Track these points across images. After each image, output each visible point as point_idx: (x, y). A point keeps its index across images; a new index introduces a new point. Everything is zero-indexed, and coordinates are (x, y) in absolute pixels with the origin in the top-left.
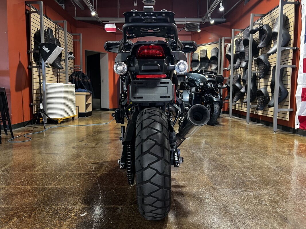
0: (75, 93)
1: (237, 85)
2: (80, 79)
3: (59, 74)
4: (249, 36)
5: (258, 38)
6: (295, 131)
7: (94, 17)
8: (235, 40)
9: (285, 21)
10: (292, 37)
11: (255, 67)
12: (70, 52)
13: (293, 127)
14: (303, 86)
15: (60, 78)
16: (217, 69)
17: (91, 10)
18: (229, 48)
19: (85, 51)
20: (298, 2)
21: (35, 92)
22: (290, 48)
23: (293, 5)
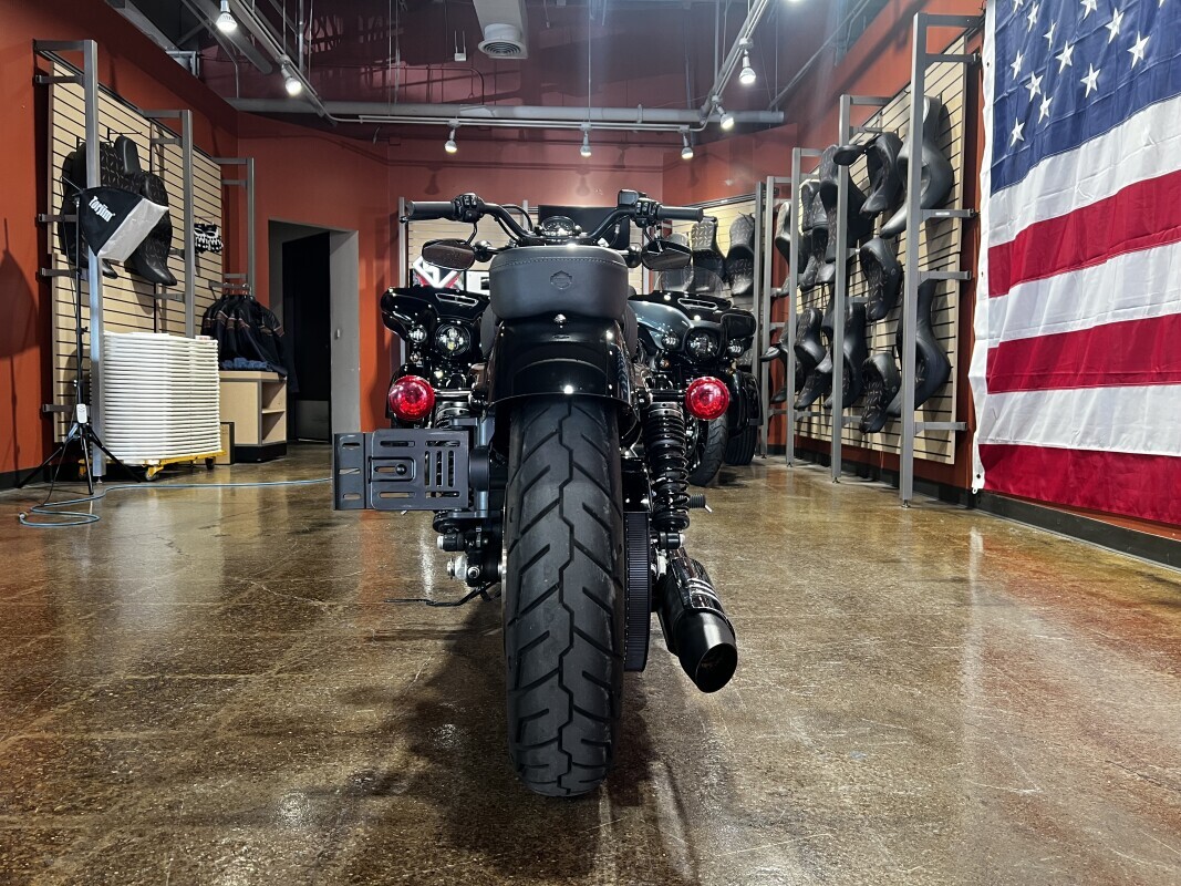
0: (217, 374)
1: (810, 347)
2: (243, 323)
3: (160, 302)
4: (835, 173)
6: (973, 501)
8: (801, 187)
10: (959, 177)
11: (863, 281)
12: (206, 224)
13: (966, 487)
14: (990, 343)
15: (164, 320)
16: (749, 293)
17: (284, 71)
18: (784, 217)
19: (269, 221)
20: (975, 55)
21: (63, 365)
23: (960, 68)
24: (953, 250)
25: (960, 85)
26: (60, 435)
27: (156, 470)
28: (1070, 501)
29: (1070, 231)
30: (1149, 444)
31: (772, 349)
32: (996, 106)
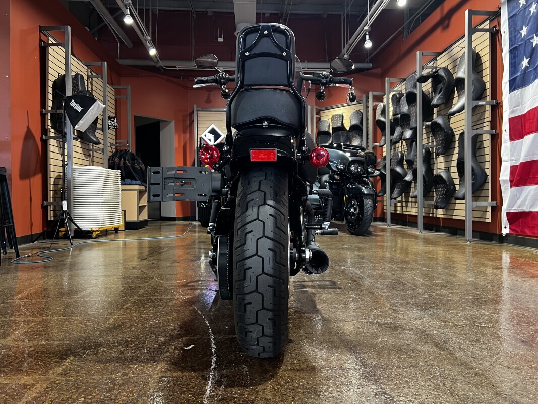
0: (120, 187)
1: (398, 169)
2: (127, 163)
3: (91, 153)
5: (430, 90)
6: (502, 239)
7: (154, 58)
8: (391, 96)
9: (476, 60)
10: (488, 85)
11: (428, 138)
12: (111, 116)
13: (498, 233)
14: (511, 163)
15: (93, 161)
17: (149, 45)
18: (380, 110)
19: (135, 116)
20: (495, 29)
21: (52, 183)
22: (486, 103)
23: (487, 35)
24: (486, 120)
25: (488, 42)
26: (51, 217)
27: (97, 233)
31: (376, 171)
32: (510, 51)
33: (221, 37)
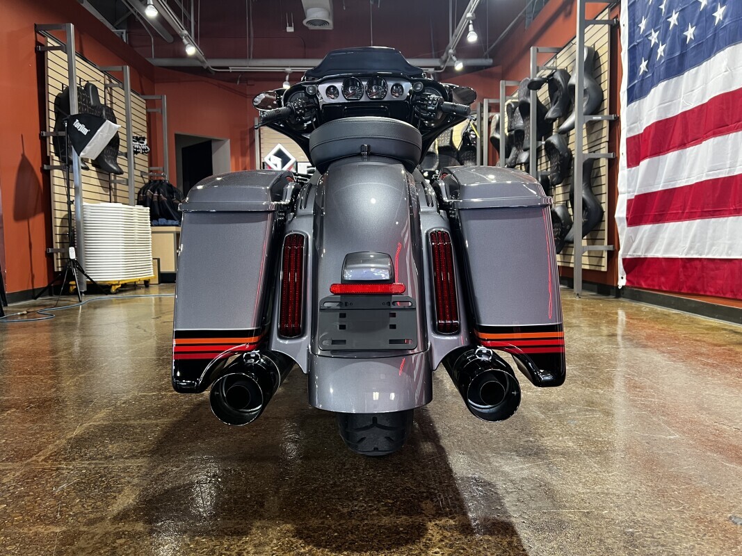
0: (150, 228)
2: (163, 197)
3: (113, 185)
4: (528, 95)
6: (619, 293)
7: (195, 58)
8: (506, 105)
9: (593, 57)
10: (606, 95)
12: (139, 136)
13: (614, 285)
14: (628, 196)
15: (115, 196)
17: (185, 41)
18: (495, 123)
19: (176, 135)
20: (615, 19)
21: (58, 224)
22: (604, 116)
23: (606, 28)
24: (603, 140)
25: (606, 38)
26: (58, 267)
27: (117, 287)
28: (680, 289)
29: (678, 125)
30: (730, 252)
32: (629, 50)
33: (290, 26)
